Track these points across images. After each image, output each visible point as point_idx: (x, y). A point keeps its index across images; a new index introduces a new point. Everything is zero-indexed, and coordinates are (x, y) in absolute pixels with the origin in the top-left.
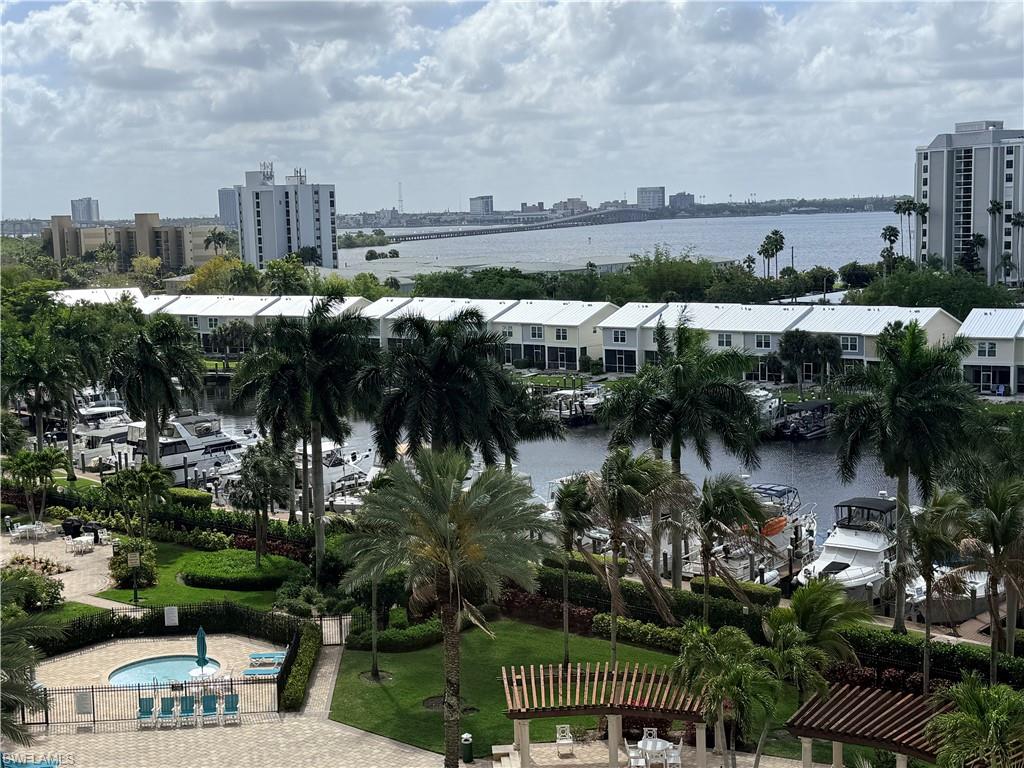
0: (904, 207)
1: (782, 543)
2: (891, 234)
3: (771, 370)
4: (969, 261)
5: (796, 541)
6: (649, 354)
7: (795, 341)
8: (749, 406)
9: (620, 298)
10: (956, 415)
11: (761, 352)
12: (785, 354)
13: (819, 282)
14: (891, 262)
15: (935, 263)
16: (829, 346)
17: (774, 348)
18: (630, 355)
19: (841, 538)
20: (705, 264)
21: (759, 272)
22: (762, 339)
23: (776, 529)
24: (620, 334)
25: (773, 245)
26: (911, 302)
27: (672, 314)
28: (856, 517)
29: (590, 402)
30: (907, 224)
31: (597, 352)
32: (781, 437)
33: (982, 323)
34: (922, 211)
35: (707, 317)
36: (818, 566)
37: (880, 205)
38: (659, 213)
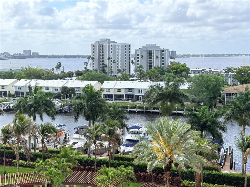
0: (89, 58)
1: (62, 138)
2: (86, 64)
3: (59, 96)
4: (104, 70)
5: (65, 138)
6: (27, 93)
7: (65, 89)
8: (53, 105)
9: (19, 78)
10: (101, 106)
11: (56, 92)
12: (62, 93)
13: (70, 75)
14: (87, 70)
15: (96, 71)
16: (73, 90)
17: (59, 91)
18: (22, 93)
19: (77, 136)
20: (41, 70)
21: (55, 72)
22: (57, 89)
23: (61, 135)
24: (19, 88)
25: (59, 66)
26: (92, 79)
27: (33, 83)
28: (80, 130)
30: (90, 62)
31: (13, 92)
32: (61, 112)
33: (107, 85)
34: (93, 59)
35: (42, 83)
36: (71, 143)
37: (83, 57)
38: (29, 57)
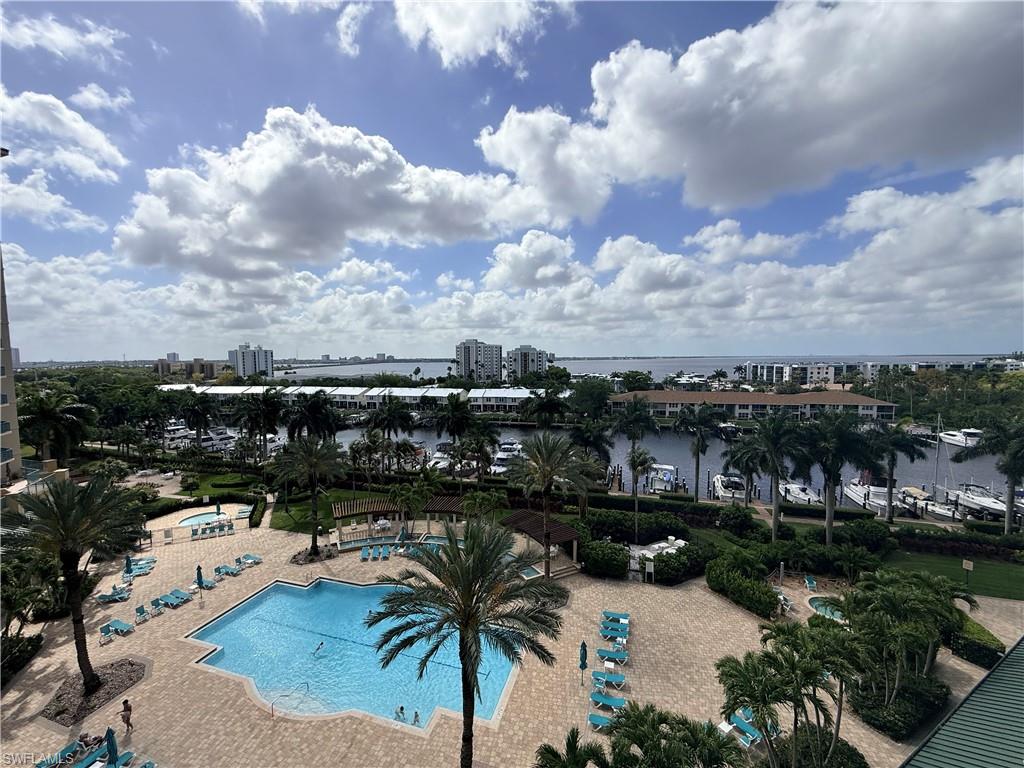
0: (453, 361)
1: (421, 458)
2: (450, 369)
3: (417, 407)
4: (470, 376)
5: (425, 457)
6: (380, 403)
7: (424, 398)
8: (411, 418)
9: (372, 386)
10: (468, 419)
11: (415, 402)
12: (421, 402)
13: (431, 382)
14: (450, 376)
15: (461, 377)
16: (434, 399)
17: (418, 401)
18: (375, 404)
19: (438, 454)
20: (397, 376)
21: (413, 379)
22: (415, 398)
23: (420, 453)
24: (372, 397)
25: (417, 371)
26: (456, 387)
27: (386, 391)
28: (442, 448)
29: (362, 418)
30: (454, 366)
31: (364, 403)
32: (419, 427)
33: (475, 393)
34: (458, 362)
35: (397, 392)
36: (432, 463)
37: (446, 360)
38: (384, 361)
